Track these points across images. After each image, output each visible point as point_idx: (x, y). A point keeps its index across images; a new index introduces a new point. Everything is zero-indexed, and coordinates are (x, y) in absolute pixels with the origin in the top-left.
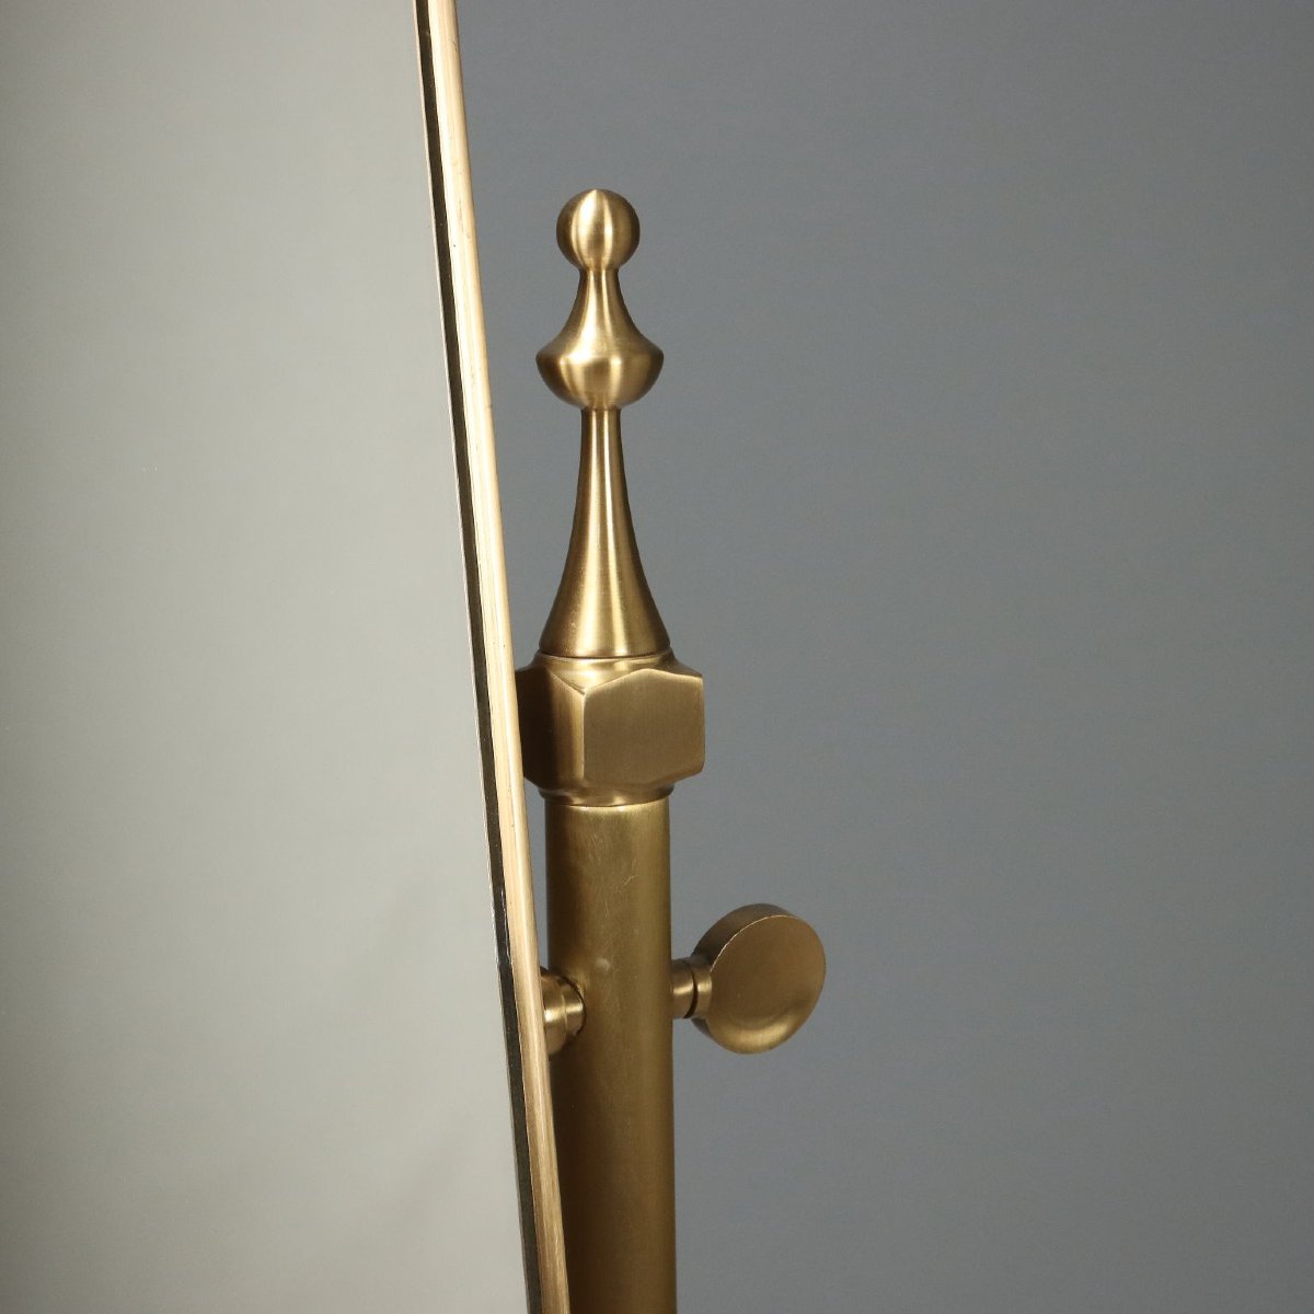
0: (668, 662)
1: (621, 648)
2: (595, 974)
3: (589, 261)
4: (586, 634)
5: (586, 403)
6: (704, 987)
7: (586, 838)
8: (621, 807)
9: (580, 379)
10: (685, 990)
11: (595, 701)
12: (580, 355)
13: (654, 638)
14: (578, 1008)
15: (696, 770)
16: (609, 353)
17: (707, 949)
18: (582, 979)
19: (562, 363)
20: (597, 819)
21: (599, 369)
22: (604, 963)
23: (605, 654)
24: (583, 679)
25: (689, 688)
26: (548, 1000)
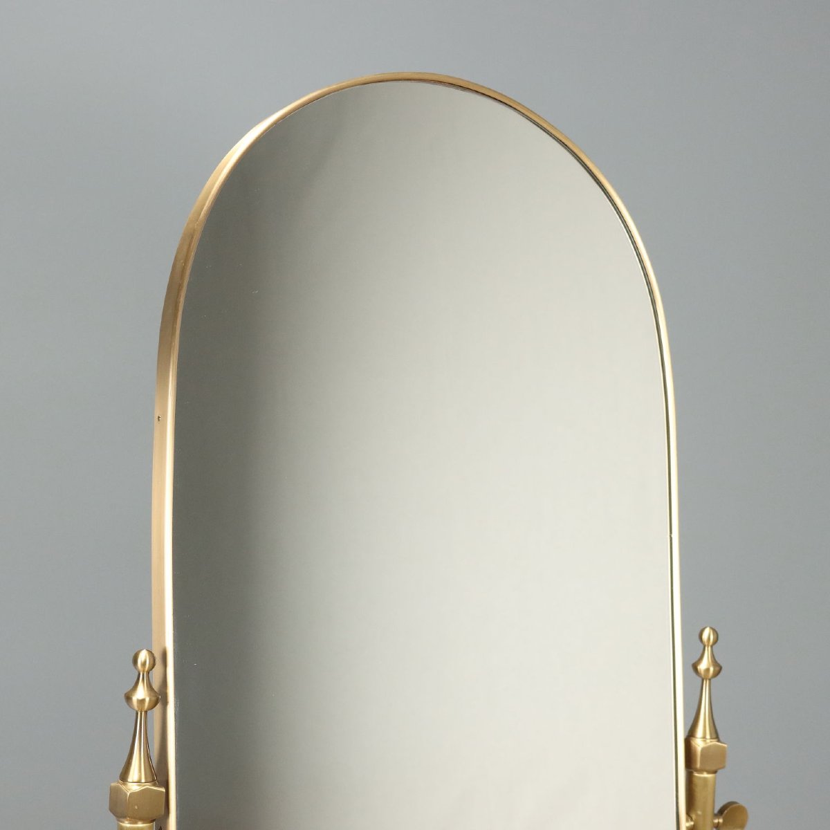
0: (719, 741)
1: (708, 736)
2: (697, 815)
3: (706, 644)
4: (699, 732)
5: (703, 676)
6: (721, 821)
7: (696, 781)
8: (705, 775)
9: (702, 672)
10: (716, 821)
11: (703, 750)
12: (702, 666)
13: (716, 735)
14: (692, 823)
15: (723, 767)
16: (710, 666)
17: (721, 812)
18: (694, 816)
19: (699, 668)
20: (700, 778)
21: (708, 670)
22: (699, 813)
23: (704, 737)
24: (699, 744)
25: (724, 747)
26: (687, 821)
